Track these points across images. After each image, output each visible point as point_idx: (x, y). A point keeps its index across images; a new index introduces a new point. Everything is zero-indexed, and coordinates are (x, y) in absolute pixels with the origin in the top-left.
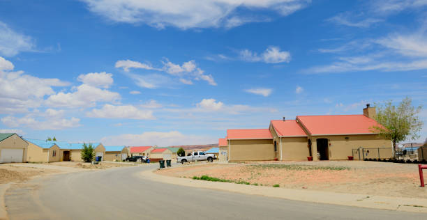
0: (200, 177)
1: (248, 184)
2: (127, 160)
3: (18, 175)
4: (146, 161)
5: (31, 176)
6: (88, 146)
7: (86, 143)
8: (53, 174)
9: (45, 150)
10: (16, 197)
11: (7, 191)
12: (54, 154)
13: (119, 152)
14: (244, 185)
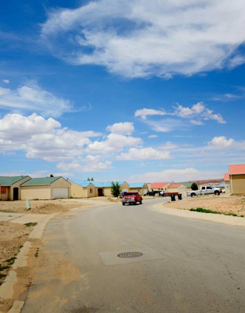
0: (195, 209)
1: (235, 215)
2: (147, 194)
3: (62, 208)
4: (163, 195)
5: (71, 208)
6: (115, 184)
7: (113, 181)
8: (88, 206)
9: (84, 188)
10: (54, 224)
11: (51, 219)
12: (91, 191)
13: (141, 188)
14: (231, 216)
